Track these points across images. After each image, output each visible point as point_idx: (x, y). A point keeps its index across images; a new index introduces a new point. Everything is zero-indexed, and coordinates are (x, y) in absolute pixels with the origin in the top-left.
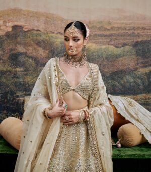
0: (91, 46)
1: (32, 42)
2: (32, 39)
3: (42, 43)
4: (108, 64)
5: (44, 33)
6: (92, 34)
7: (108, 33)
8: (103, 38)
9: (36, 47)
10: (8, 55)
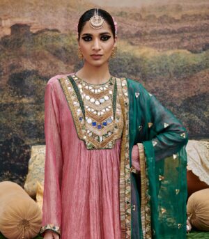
0: (148, 53)
1: (46, 52)
2: (46, 46)
3: (63, 54)
4: (179, 84)
5: (66, 35)
6: (148, 32)
7: (176, 27)
8: (168, 36)
9: (53, 60)
10: (7, 77)
